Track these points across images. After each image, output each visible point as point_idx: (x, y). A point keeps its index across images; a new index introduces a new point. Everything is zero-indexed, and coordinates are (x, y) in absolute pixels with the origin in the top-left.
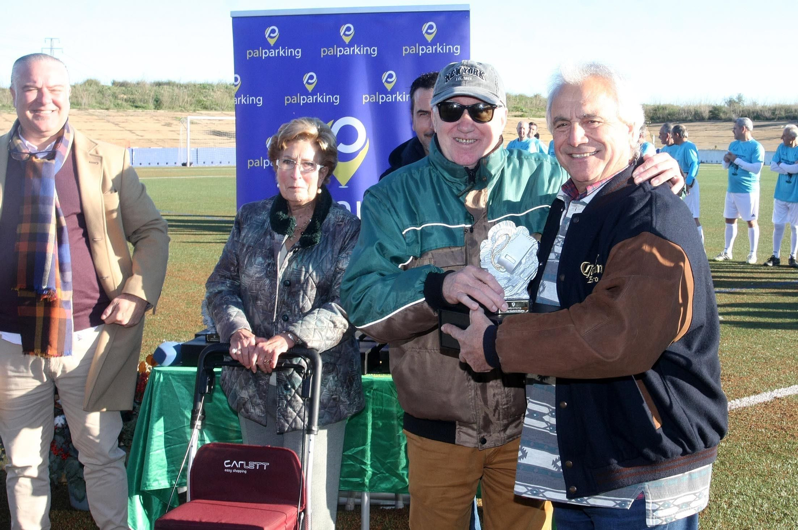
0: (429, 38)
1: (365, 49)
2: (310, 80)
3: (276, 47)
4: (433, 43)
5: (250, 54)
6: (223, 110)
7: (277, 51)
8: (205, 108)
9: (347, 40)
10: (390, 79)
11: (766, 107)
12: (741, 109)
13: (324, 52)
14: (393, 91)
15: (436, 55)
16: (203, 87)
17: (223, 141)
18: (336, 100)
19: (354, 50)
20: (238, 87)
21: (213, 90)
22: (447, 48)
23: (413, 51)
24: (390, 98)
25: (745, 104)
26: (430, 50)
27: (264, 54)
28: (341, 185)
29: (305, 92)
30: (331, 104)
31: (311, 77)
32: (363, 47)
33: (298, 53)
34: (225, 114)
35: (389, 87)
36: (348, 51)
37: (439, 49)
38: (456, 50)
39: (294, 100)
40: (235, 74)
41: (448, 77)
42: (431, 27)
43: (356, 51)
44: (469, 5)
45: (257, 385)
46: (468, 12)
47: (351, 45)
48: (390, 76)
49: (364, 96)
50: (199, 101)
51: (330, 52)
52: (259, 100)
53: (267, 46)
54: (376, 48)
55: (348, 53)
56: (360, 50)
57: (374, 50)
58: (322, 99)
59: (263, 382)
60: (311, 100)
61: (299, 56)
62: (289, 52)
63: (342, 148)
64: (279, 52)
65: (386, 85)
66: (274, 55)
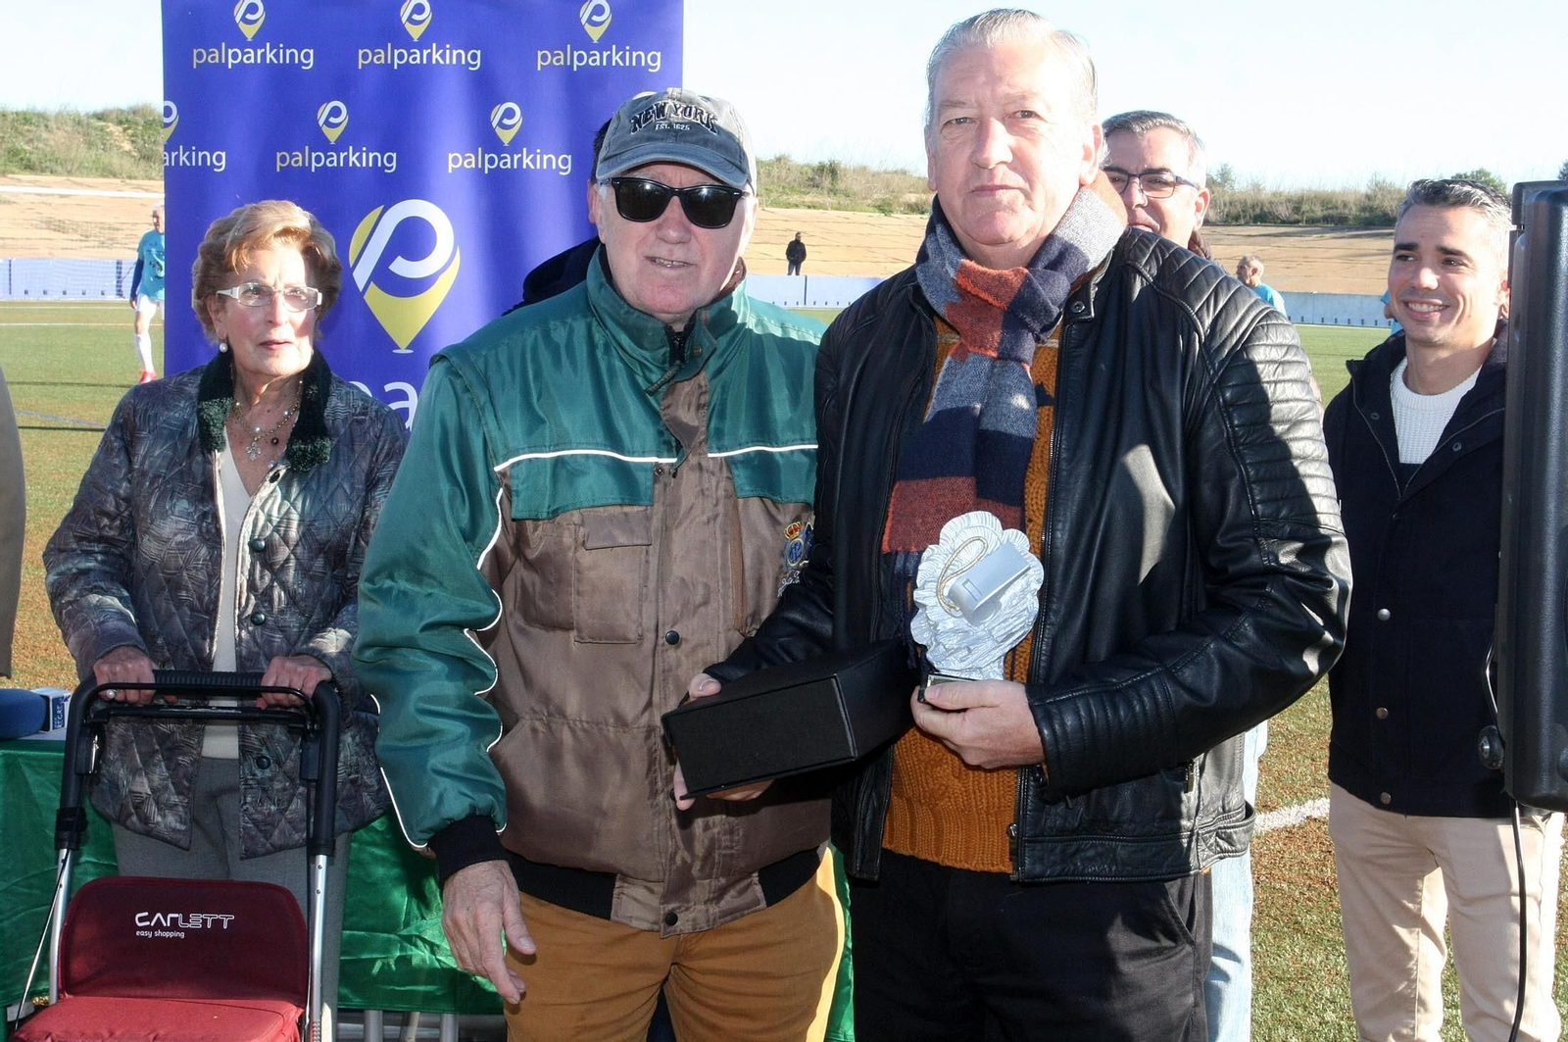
0: (595, 34)
1: (455, 52)
2: (333, 117)
3: (258, 42)
4: (604, 44)
5: (200, 57)
6: (69, 173)
7: (259, 52)
8: (29, 167)
9: (416, 32)
10: (509, 119)
11: (1281, 194)
12: (1227, 199)
13: (367, 58)
14: (515, 146)
15: (608, 70)
16: (25, 118)
17: (69, 244)
18: (390, 162)
19: (430, 55)
20: (172, 128)
21: (46, 126)
22: (632, 58)
23: (558, 61)
24: (508, 162)
25: (1236, 187)
26: (596, 59)
27: (232, 57)
28: (399, 348)
29: (321, 144)
30: (377, 171)
31: (336, 112)
32: (451, 50)
33: (307, 59)
34: (76, 183)
35: (506, 137)
36: (417, 57)
37: (616, 58)
38: (653, 61)
39: (298, 160)
40: (165, 99)
41: (638, 121)
42: (599, 11)
43: (436, 56)
45: (172, 766)
47: (424, 43)
48: (509, 114)
49: (451, 156)
50: (13, 153)
51: (379, 57)
52: (219, 159)
53: (239, 41)
54: (479, 53)
55: (418, 61)
56: (443, 56)
57: (474, 57)
58: (359, 159)
59: (187, 759)
60: (334, 160)
61: (308, 65)
62: (287, 54)
63: (401, 267)
64: (264, 55)
65: (499, 132)
66: (252, 61)
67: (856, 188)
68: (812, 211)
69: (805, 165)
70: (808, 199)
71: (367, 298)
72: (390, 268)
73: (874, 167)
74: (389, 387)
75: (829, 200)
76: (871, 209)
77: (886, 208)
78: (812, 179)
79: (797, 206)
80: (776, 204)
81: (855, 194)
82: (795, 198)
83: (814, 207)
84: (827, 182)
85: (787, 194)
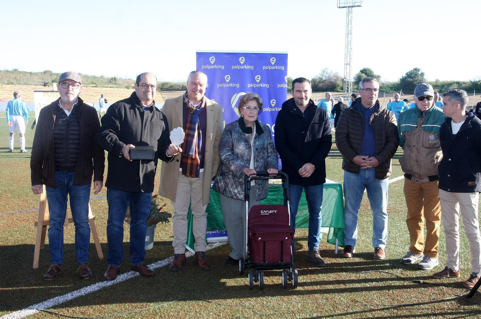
23: (267, 68)
45: (242, 187)
67: (120, 83)
68: (110, 88)
69: (108, 78)
70: (110, 86)
73: (123, 78)
75: (115, 86)
76: (125, 88)
77: (128, 87)
78: (110, 81)
79: (107, 87)
80: (102, 87)
81: (120, 85)
82: (106, 85)
83: (112, 88)
84: (114, 82)
85: (105, 85)
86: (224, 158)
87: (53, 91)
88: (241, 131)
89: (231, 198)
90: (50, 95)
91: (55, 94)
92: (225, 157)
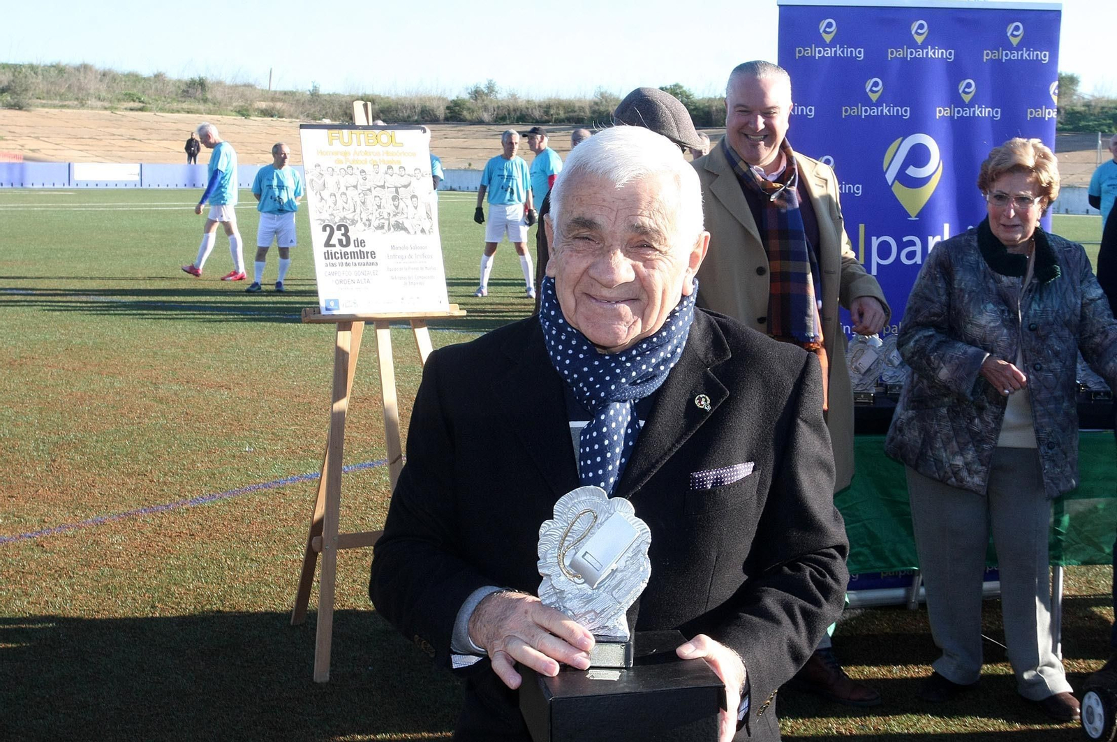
0: (1015, 41)
1: (940, 51)
2: (874, 87)
3: (832, 44)
4: (1019, 48)
5: (799, 52)
7: (833, 50)
9: (919, 39)
10: (968, 89)
13: (893, 54)
14: (971, 105)
15: (1022, 61)
18: (906, 113)
19: (927, 53)
22: (1034, 55)
23: (995, 56)
24: (967, 113)
26: (1015, 56)
27: (818, 53)
28: (911, 217)
29: (868, 102)
30: (898, 118)
31: (876, 84)
33: (860, 54)
35: (967, 98)
36: (921, 54)
37: (1025, 55)
38: (1044, 56)
39: (854, 111)
42: (1017, 28)
43: (930, 53)
44: (1061, 5)
45: (979, 451)
46: (1058, 13)
47: (924, 46)
48: (969, 86)
49: (938, 109)
51: (899, 54)
52: (810, 111)
53: (822, 43)
54: (953, 51)
55: (921, 56)
56: (934, 53)
57: (950, 54)
58: (889, 111)
59: (988, 446)
60: (875, 112)
61: (860, 57)
62: (848, 52)
63: (912, 171)
64: (835, 52)
65: (963, 96)
66: (829, 55)
71: (893, 189)
72: (906, 172)
74: (905, 239)
86: (912, 350)
87: (352, 126)
88: (983, 265)
89: (941, 481)
90: (346, 140)
91: (362, 136)
92: (915, 345)
